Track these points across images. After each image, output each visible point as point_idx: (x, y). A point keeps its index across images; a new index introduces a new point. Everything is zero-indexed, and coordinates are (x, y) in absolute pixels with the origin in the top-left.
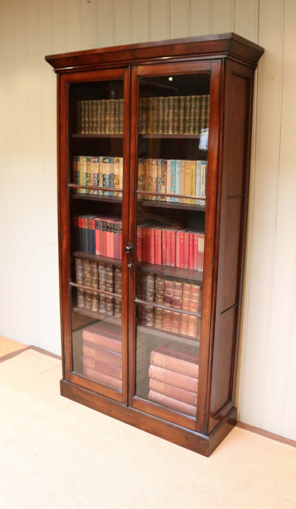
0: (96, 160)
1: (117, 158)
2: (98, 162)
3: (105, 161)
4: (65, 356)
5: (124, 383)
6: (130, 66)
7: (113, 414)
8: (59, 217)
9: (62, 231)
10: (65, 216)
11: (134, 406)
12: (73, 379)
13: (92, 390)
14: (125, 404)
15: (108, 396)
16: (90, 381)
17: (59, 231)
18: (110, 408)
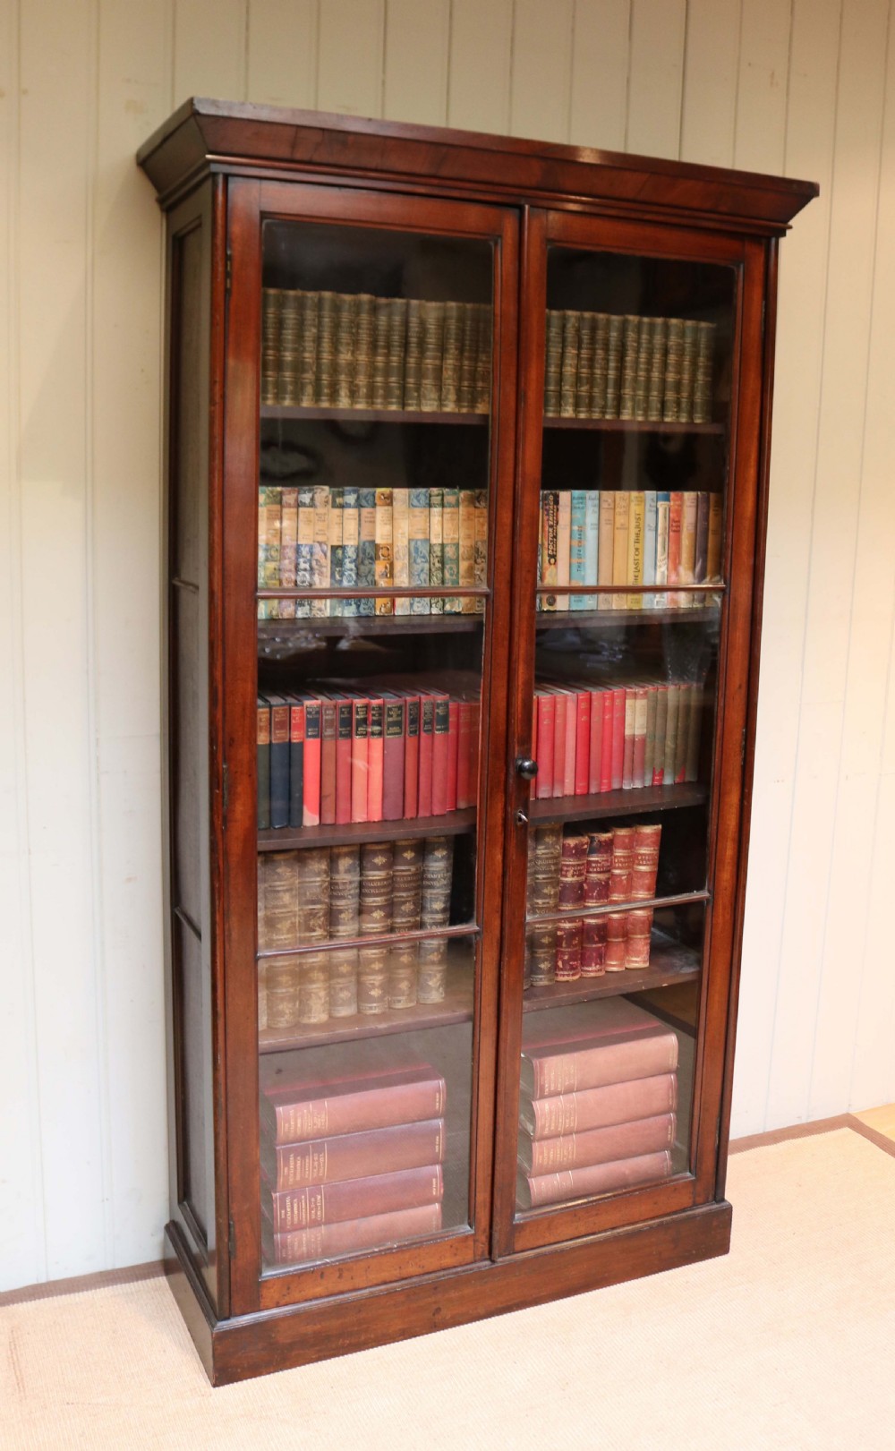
0: (306, 498)
1: (386, 490)
2: (312, 504)
3: (339, 500)
4: (232, 1229)
5: (482, 1196)
6: (527, 207)
7: (446, 1314)
8: (219, 715)
9: (228, 769)
10: (244, 709)
11: (518, 1246)
12: (269, 1294)
13: (357, 1286)
14: (485, 1259)
15: (421, 1271)
16: (347, 1262)
17: (218, 770)
18: (435, 1302)
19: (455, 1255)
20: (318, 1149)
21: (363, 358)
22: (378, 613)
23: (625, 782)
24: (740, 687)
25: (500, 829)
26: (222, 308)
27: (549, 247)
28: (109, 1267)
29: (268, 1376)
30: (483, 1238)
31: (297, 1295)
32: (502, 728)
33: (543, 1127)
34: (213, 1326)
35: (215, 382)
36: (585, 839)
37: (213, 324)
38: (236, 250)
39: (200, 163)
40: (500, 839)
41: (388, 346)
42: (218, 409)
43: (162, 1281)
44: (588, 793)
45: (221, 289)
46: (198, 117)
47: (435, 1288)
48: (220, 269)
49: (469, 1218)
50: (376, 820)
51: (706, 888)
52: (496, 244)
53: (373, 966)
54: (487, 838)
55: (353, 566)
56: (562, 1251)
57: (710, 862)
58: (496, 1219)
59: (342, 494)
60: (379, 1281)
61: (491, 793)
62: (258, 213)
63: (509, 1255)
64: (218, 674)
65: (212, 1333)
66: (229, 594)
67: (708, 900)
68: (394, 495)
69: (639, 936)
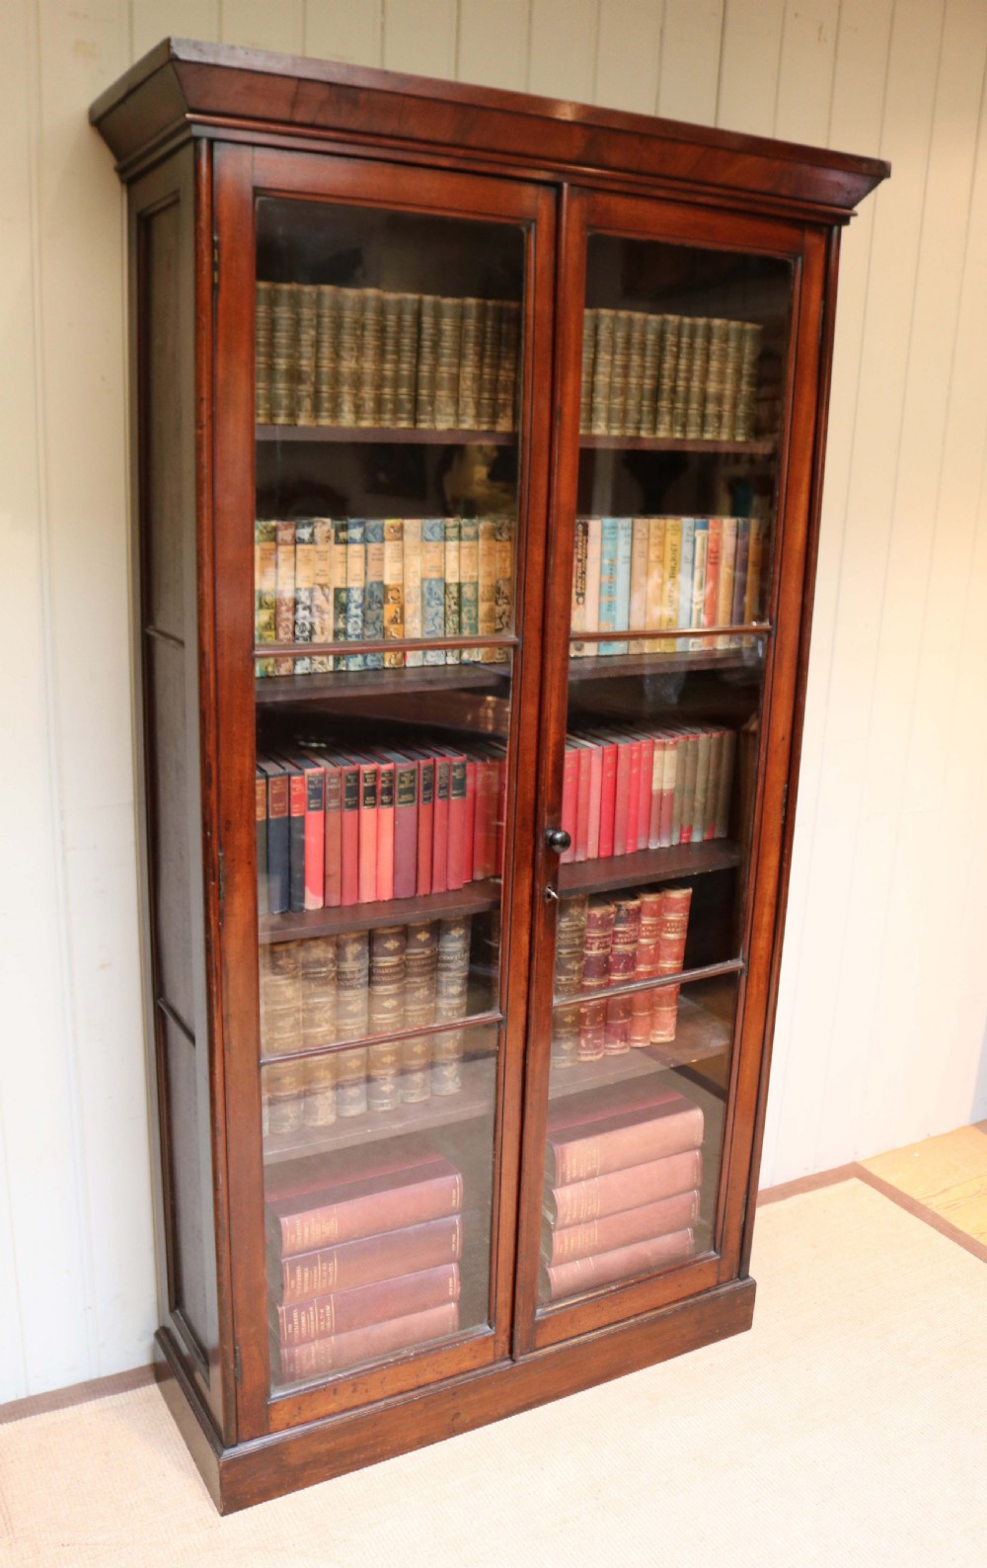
0: (304, 533)
1: (395, 522)
2: (312, 541)
3: (342, 535)
4: (238, 1355)
5: (503, 1296)
6: (565, 185)
7: (466, 1418)
8: (213, 797)
9: (224, 857)
10: (241, 788)
11: (539, 1343)
12: (278, 1417)
13: (372, 1399)
14: (505, 1359)
15: (439, 1377)
16: (362, 1376)
17: (213, 859)
18: (454, 1408)
19: (475, 1357)
20: (327, 1258)
21: (369, 366)
22: (387, 665)
23: (651, 841)
24: (783, 738)
25: (527, 907)
26: (209, 308)
27: (589, 234)
28: (95, 1376)
29: (279, 1499)
30: (504, 1338)
31: (308, 1414)
32: (530, 795)
33: (565, 1216)
34: (219, 1455)
35: (202, 399)
36: (612, 909)
37: (198, 329)
38: (225, 236)
39: (177, 124)
40: (526, 918)
41: (398, 351)
42: (205, 432)
43: (153, 1389)
44: (612, 855)
45: (207, 284)
46: (176, 64)
47: (454, 1394)
48: (206, 259)
49: (489, 1318)
50: (386, 899)
51: (741, 957)
52: (529, 230)
53: (384, 1060)
54: (513, 917)
55: (359, 612)
56: (586, 1343)
57: (745, 930)
58: (519, 1318)
59: (345, 528)
60: (396, 1390)
61: (518, 868)
62: (250, 189)
63: (531, 1352)
64: (211, 748)
65: (219, 1463)
66: (222, 654)
67: (742, 970)
68: (406, 527)
69: (665, 1009)
